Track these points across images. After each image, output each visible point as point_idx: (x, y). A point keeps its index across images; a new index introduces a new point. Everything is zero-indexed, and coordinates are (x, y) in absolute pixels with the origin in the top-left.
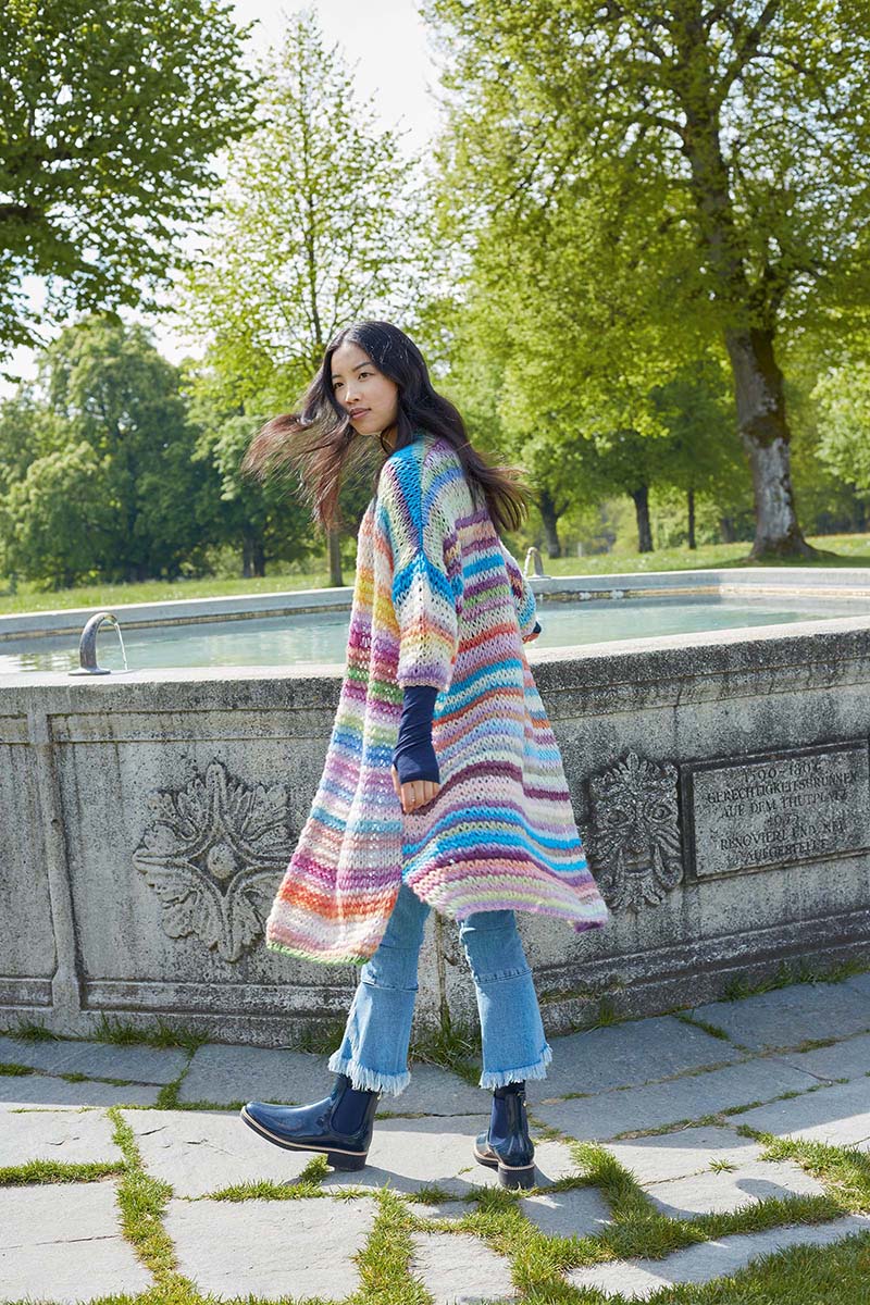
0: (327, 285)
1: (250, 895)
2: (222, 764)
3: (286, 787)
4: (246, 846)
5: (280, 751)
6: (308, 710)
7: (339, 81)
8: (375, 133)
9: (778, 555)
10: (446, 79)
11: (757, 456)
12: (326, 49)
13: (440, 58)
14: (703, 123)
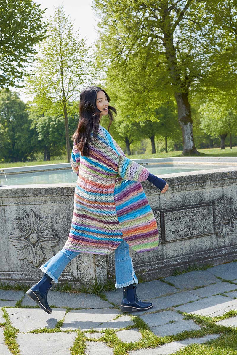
0: (66, 81)
1: (41, 248)
2: (34, 211)
3: (51, 218)
4: (40, 234)
5: (50, 207)
6: (57, 196)
7: (69, 25)
8: (80, 39)
9: (190, 154)
10: (99, 25)
11: (184, 127)
12: (66, 16)
13: (97, 19)
14: (169, 37)
